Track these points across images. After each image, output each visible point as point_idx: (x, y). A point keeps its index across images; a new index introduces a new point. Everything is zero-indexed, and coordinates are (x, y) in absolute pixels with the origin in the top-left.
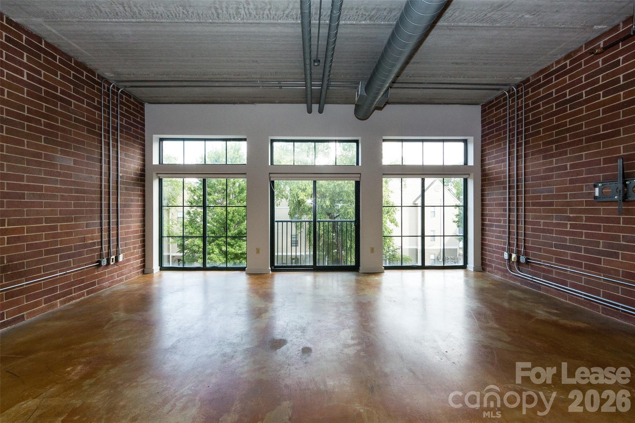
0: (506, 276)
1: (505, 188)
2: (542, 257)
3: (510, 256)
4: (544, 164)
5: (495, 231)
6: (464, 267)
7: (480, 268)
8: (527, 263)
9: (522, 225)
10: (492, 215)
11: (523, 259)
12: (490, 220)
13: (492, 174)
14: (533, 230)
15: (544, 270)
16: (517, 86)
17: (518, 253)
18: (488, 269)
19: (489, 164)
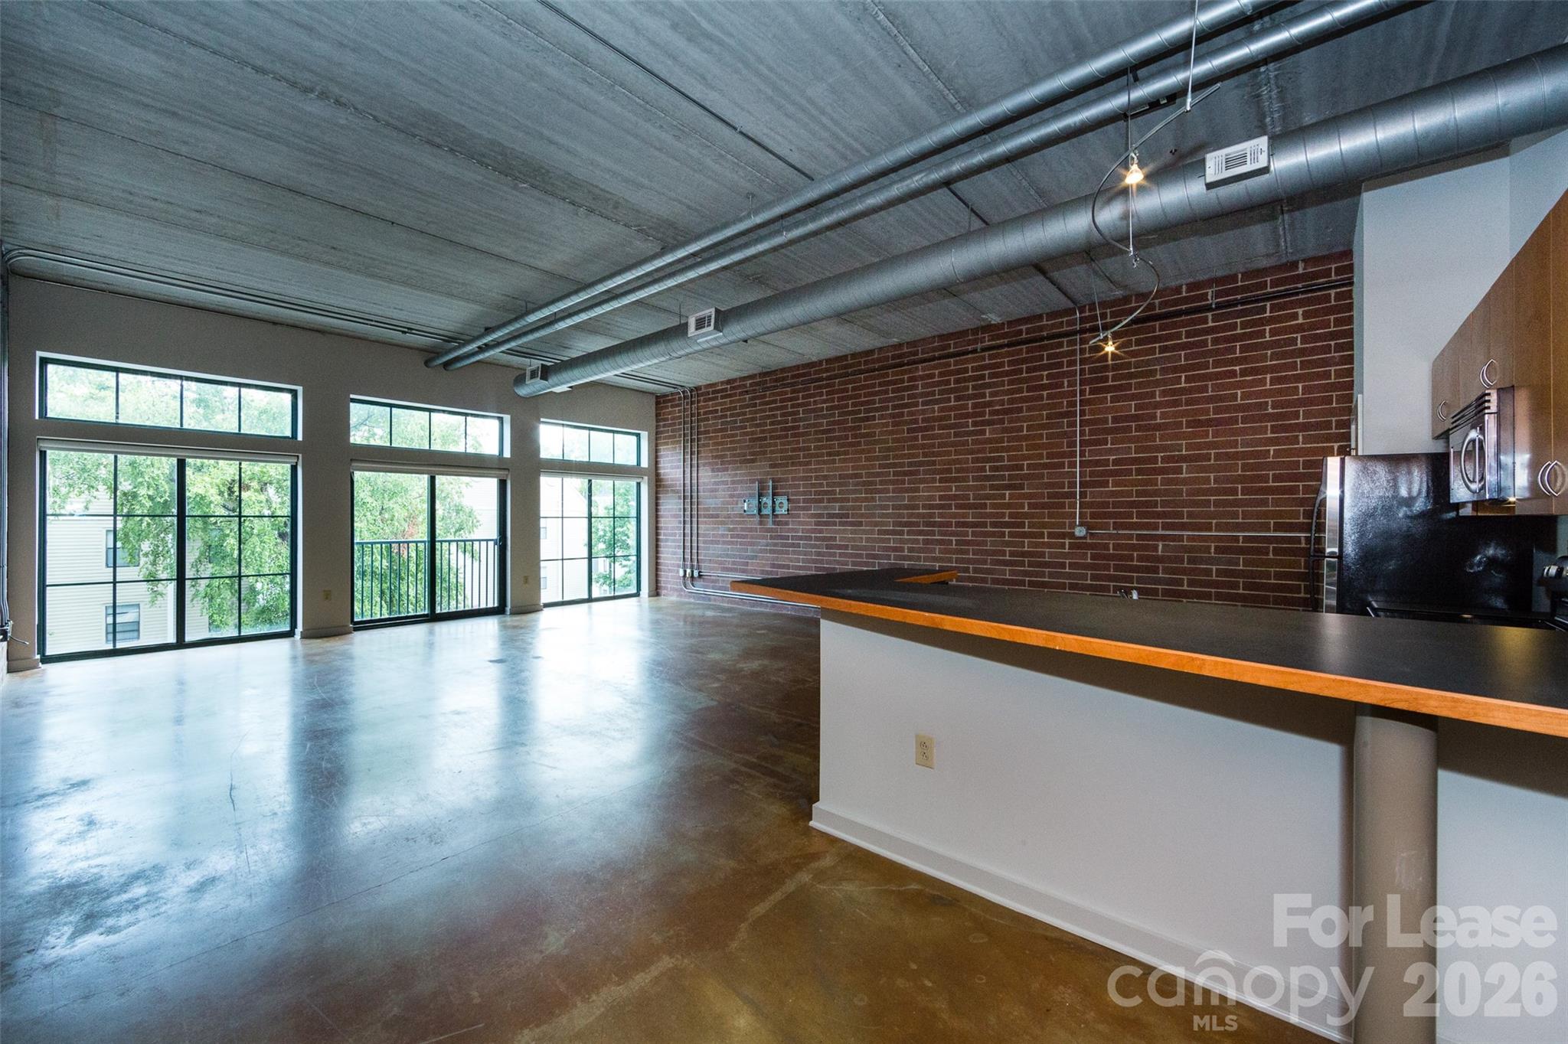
0: (681, 596)
1: (679, 498)
2: (712, 569)
3: (685, 572)
4: (713, 477)
5: (671, 547)
6: (637, 595)
7: (654, 592)
8: (700, 576)
9: (695, 538)
10: (667, 529)
11: (696, 574)
12: (665, 535)
13: (667, 480)
14: (705, 542)
15: (713, 581)
16: (691, 391)
17: (692, 567)
18: (663, 592)
19: (664, 468)
